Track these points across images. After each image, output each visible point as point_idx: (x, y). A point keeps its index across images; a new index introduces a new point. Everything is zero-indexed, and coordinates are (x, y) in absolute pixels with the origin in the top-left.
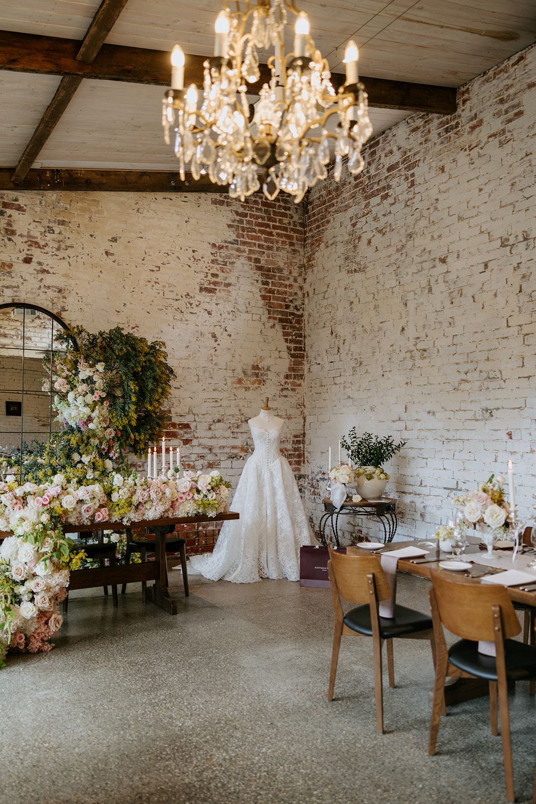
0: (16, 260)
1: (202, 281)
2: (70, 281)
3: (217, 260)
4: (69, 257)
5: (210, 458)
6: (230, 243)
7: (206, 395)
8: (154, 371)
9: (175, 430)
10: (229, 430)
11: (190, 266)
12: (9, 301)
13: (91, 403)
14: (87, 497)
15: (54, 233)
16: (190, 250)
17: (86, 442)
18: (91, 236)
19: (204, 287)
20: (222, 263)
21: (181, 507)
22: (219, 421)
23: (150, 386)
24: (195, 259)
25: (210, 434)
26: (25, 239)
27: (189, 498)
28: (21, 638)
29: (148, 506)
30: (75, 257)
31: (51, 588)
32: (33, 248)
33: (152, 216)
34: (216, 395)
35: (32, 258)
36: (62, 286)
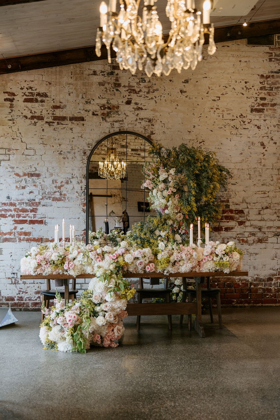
0: (121, 103)
1: (253, 104)
2: (157, 114)
3: (265, 87)
4: (156, 97)
5: (260, 235)
6: (276, 72)
7: (256, 189)
8: (208, 173)
9: (232, 215)
10: (275, 215)
11: (243, 94)
12: (117, 130)
13: (167, 196)
14: (139, 256)
15: (145, 82)
16: (243, 83)
17: (163, 222)
18: (170, 81)
19: (254, 108)
20: (269, 89)
21: (205, 266)
22: (267, 208)
23: (205, 183)
24: (247, 88)
25: (259, 217)
26: (127, 89)
27: (210, 259)
28: (98, 337)
29: (181, 263)
30: (160, 97)
31: (115, 309)
32: (132, 94)
33: (213, 60)
34: (264, 188)
35: (131, 101)
36: (151, 117)
